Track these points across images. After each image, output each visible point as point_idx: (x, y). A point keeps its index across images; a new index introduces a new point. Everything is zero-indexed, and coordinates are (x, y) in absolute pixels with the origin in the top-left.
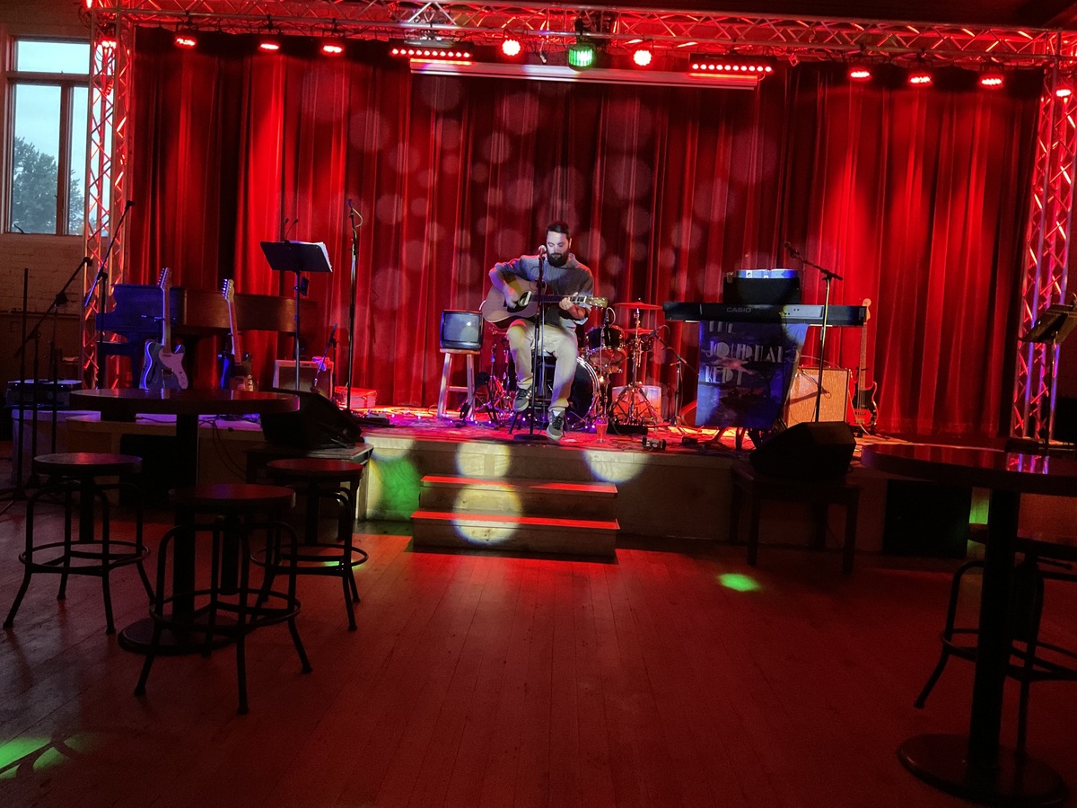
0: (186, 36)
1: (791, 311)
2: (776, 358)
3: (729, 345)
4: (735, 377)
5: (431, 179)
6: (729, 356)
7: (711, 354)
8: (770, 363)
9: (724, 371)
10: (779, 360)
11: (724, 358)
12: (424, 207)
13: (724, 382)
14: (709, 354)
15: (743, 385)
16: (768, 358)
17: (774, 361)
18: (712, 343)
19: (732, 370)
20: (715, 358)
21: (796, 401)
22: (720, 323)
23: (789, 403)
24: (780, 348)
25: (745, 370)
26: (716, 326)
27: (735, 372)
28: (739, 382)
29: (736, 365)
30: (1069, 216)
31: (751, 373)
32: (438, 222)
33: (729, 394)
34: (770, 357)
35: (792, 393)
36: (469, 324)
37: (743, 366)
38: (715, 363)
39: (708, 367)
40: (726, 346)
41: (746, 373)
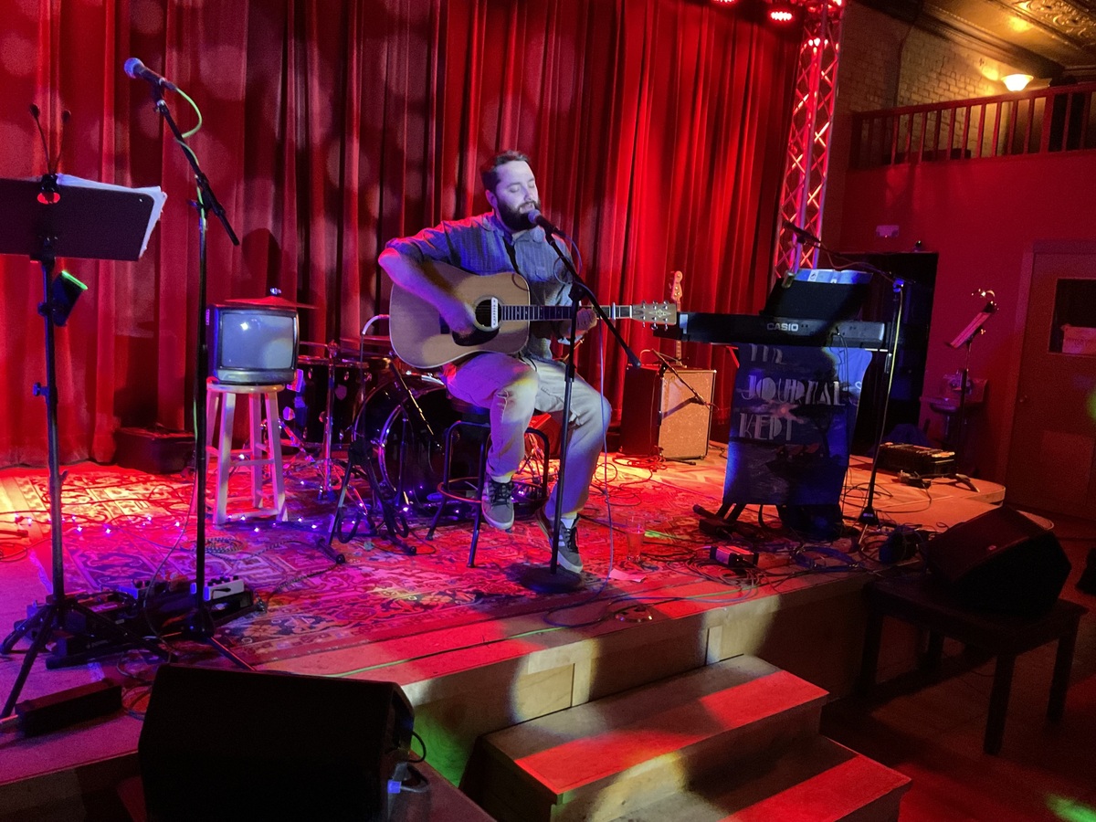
2: (832, 399)
3: (776, 381)
4: (784, 430)
6: (776, 398)
7: (752, 395)
8: (824, 405)
9: (771, 420)
10: (836, 402)
11: (771, 402)
14: (746, 395)
15: (792, 442)
16: (823, 398)
17: (829, 403)
18: (752, 379)
19: (780, 419)
20: (758, 401)
21: (666, 414)
22: (766, 348)
24: (836, 384)
25: (794, 418)
26: (760, 352)
27: (783, 421)
28: (788, 438)
29: (784, 410)
31: (801, 421)
33: (779, 455)
34: (825, 396)
37: (792, 411)
38: (759, 409)
39: (743, 415)
40: (773, 383)
41: (796, 422)
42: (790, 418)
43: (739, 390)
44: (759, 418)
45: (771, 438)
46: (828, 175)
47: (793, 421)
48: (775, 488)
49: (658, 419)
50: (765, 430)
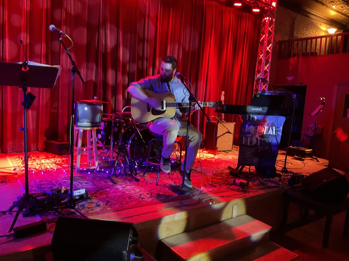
4: (257, 142)
6: (255, 132)
7: (247, 131)
9: (253, 139)
14: (245, 131)
16: (270, 132)
17: (272, 134)
19: (256, 139)
22: (251, 116)
24: (274, 127)
25: (261, 138)
26: (249, 117)
27: (257, 139)
28: (259, 145)
29: (257, 136)
38: (249, 135)
39: (244, 138)
40: (254, 127)
41: (261, 140)
42: (259, 138)
43: (243, 130)
44: (249, 138)
45: (253, 145)
46: (271, 60)
47: (260, 140)
48: (254, 161)
49: (216, 138)
50: (251, 142)
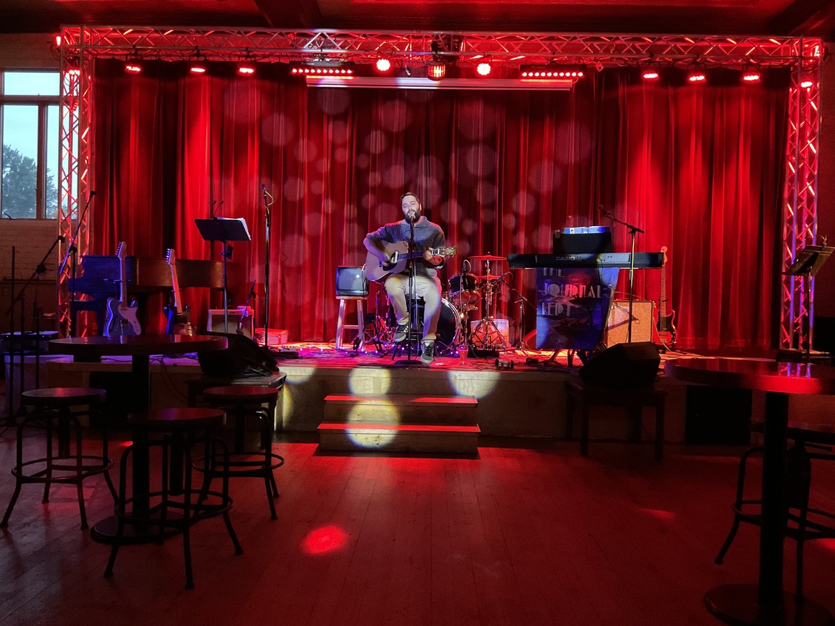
0: (134, 64)
1: (605, 258)
2: (596, 295)
3: (559, 285)
4: (565, 310)
5: (325, 166)
6: (560, 294)
7: (546, 293)
8: (591, 298)
10: (598, 296)
11: (557, 296)
12: (320, 187)
13: (556, 314)
14: (544, 293)
15: (570, 317)
16: (590, 294)
17: (594, 297)
18: (546, 284)
19: (563, 305)
20: (549, 296)
21: (613, 327)
22: (552, 269)
23: (607, 329)
24: (599, 286)
26: (548, 271)
27: (565, 306)
29: (565, 301)
30: (816, 178)
31: (577, 307)
32: (331, 199)
33: (561, 323)
34: (592, 293)
35: (610, 322)
36: (358, 276)
37: (571, 301)
39: (543, 303)
41: (573, 307)
43: (540, 291)
48: (560, 341)
50: (553, 310)
